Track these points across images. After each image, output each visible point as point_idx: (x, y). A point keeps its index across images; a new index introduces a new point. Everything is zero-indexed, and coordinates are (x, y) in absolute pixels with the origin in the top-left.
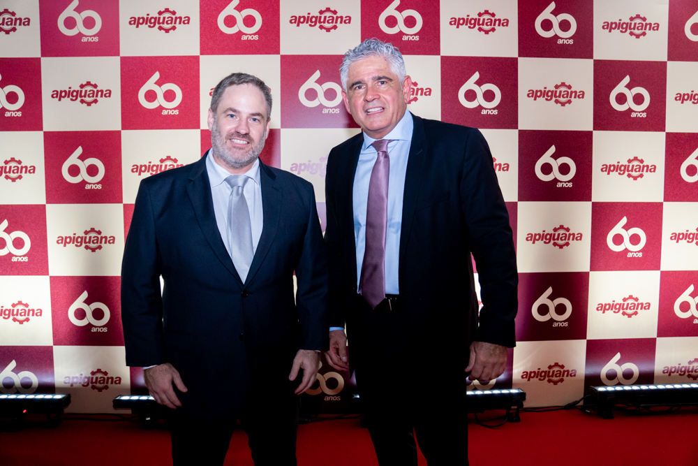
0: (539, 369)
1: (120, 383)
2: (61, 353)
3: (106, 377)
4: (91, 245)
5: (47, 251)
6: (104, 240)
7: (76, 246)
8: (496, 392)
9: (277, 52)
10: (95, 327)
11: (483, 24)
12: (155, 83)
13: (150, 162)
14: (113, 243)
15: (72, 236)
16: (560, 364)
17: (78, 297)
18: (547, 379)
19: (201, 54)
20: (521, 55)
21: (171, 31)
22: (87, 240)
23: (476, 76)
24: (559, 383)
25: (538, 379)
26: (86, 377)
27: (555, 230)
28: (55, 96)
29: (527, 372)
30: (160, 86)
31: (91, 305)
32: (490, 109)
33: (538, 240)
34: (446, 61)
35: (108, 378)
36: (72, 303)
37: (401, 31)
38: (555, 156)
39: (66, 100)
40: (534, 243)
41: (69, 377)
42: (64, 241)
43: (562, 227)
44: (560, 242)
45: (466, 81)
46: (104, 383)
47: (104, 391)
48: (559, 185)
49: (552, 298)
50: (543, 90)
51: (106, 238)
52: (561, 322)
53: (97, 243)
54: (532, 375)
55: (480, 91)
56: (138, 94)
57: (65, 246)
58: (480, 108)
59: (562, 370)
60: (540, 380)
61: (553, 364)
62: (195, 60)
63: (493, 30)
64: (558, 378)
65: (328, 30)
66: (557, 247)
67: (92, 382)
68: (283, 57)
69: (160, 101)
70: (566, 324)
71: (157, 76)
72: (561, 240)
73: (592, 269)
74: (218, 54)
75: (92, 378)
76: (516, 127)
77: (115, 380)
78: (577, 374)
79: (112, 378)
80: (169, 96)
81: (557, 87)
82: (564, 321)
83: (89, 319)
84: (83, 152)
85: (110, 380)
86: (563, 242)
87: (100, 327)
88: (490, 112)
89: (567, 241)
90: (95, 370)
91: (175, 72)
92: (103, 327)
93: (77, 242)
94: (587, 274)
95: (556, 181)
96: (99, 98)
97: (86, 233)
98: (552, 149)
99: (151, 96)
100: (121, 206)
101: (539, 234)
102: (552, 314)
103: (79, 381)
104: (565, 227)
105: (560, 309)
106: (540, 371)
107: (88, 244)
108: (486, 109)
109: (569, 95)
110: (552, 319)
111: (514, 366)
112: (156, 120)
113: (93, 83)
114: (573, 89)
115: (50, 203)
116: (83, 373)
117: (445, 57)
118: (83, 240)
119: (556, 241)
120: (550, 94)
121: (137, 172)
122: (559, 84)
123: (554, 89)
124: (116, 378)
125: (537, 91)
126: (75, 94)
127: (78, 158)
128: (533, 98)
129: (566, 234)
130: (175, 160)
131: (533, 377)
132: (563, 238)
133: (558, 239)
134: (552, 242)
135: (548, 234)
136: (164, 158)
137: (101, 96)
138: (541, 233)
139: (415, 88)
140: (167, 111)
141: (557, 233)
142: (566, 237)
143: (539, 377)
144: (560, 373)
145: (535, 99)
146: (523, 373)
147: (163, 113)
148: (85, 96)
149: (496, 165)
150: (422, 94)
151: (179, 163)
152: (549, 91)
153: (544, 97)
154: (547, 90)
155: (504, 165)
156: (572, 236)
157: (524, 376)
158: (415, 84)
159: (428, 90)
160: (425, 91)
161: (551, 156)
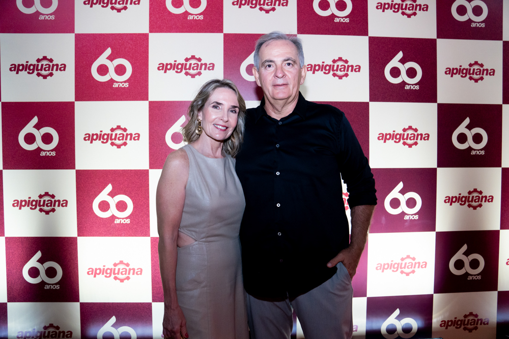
0: (456, 318)
1: (71, 337)
2: (12, 307)
3: (58, 331)
4: (46, 208)
5: (3, 213)
6: (57, 203)
7: (31, 208)
9: (221, 31)
10: (49, 284)
11: (406, 9)
12: (107, 58)
13: (101, 131)
14: (66, 206)
15: (27, 200)
16: (474, 313)
17: (32, 257)
18: (463, 327)
19: (151, 31)
20: (439, 37)
21: (123, 11)
22: (42, 204)
23: (400, 55)
24: (474, 331)
25: (454, 327)
26: (38, 332)
27: (470, 193)
28: (13, 69)
29: (445, 321)
30: (112, 61)
31: (44, 264)
32: (412, 85)
33: (455, 202)
34: (374, 41)
35: (60, 332)
36: (26, 262)
37: (333, 14)
38: (469, 127)
39: (23, 74)
40: (451, 204)
41: (22, 332)
42: (19, 204)
43: (475, 190)
44: (474, 204)
45: (392, 59)
46: (55, 337)
48: (473, 153)
49: (467, 254)
50: (458, 68)
51: (59, 201)
52: (475, 275)
53: (51, 206)
54: (450, 323)
55: (403, 68)
56: (91, 68)
57: (20, 209)
58: (404, 83)
59: (476, 319)
60: (456, 328)
61: (468, 313)
62: (146, 36)
63: (415, 14)
64: (473, 326)
65: (267, 12)
66: (471, 208)
68: (226, 36)
69: (112, 74)
70: (479, 277)
71: (108, 52)
72: (475, 202)
73: (502, 228)
74: (166, 32)
75: (45, 332)
76: (435, 101)
77: (66, 334)
78: (489, 322)
79: (64, 332)
80: (120, 70)
81: (471, 65)
82: (478, 275)
83: (43, 276)
84: (38, 121)
85: (62, 334)
86: (477, 204)
87: (53, 284)
88: (412, 87)
89: (480, 203)
90: (47, 325)
91: (125, 48)
92: (56, 284)
93: (32, 205)
94: (498, 231)
95: (470, 149)
96: (54, 72)
97: (41, 196)
98: (467, 121)
99: (103, 70)
100: (74, 171)
101: (456, 197)
102: (467, 268)
103: (32, 335)
104: (479, 190)
105: (474, 264)
106: (457, 320)
107: (42, 207)
108: (409, 84)
109: (481, 72)
110: (467, 273)
111: (434, 316)
112: (107, 93)
113: (49, 57)
114: (485, 67)
115: (7, 169)
116: (35, 328)
117: (373, 37)
118: (38, 203)
119: (470, 203)
120: (464, 71)
121: (89, 140)
122: (473, 62)
123: (468, 67)
124: (68, 332)
125: (453, 69)
126: (32, 67)
127: (34, 127)
128: (450, 75)
129: (479, 197)
130: (125, 130)
131: (450, 326)
132: (477, 200)
133: (472, 201)
134: (467, 204)
135: (463, 197)
136: (115, 127)
137: (57, 70)
138: (458, 196)
139: (346, 65)
140: (118, 84)
141: (471, 196)
142: (479, 199)
143: (456, 326)
144: (474, 322)
145: (452, 76)
146: (442, 322)
147: (114, 86)
148: (41, 70)
149: (418, 135)
150: (352, 71)
151: (128, 132)
152: (464, 69)
153: (459, 74)
154: (462, 68)
155: (425, 135)
156: (484, 199)
157: (443, 325)
158: (346, 62)
159: (358, 67)
160: (354, 68)
161: (466, 127)
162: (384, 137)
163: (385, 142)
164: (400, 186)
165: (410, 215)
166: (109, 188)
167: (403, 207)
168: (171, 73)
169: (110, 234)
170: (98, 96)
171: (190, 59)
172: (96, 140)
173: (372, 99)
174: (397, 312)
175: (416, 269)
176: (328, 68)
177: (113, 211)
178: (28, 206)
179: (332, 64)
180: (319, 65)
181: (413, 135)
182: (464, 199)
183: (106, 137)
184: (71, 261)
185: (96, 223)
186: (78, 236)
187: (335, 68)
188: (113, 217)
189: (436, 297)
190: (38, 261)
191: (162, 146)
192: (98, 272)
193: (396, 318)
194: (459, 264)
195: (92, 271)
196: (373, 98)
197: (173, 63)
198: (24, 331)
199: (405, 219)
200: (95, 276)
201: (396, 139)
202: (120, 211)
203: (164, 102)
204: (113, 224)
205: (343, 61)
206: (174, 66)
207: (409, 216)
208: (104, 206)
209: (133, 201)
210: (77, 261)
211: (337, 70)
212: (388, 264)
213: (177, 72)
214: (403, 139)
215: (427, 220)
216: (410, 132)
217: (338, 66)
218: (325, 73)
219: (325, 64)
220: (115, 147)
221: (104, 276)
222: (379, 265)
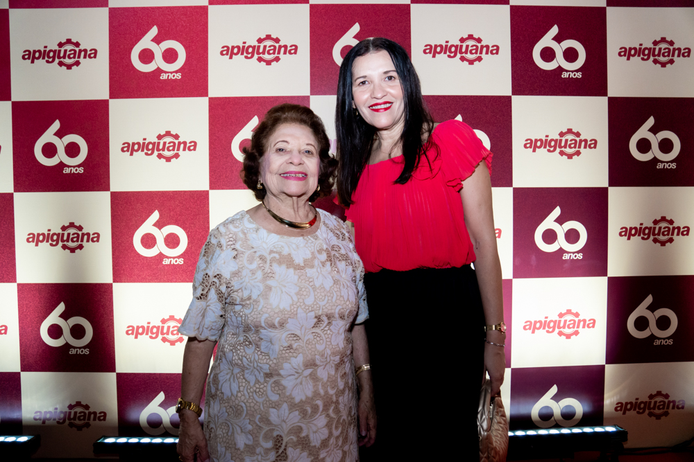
0: (637, 399)
1: (104, 419)
2: (28, 379)
3: (87, 412)
4: (70, 244)
5: (14, 251)
6: (86, 237)
7: (51, 245)
8: (588, 430)
9: (306, 0)
10: (75, 348)
12: (152, 40)
13: (145, 139)
14: (98, 241)
15: (46, 233)
16: (664, 393)
17: (53, 310)
18: (647, 411)
19: (211, 3)
20: (609, 4)
22: (65, 238)
23: (554, 30)
24: (663, 418)
25: (635, 412)
26: (61, 412)
27: (656, 222)
28: (26, 57)
29: (622, 403)
30: (158, 44)
31: (69, 321)
32: (572, 72)
33: (634, 235)
34: (517, 12)
35: (90, 413)
36: (45, 317)
38: (654, 130)
39: (41, 63)
40: (629, 239)
41: (40, 412)
42: (35, 239)
43: (664, 219)
44: (662, 238)
45: (543, 36)
46: (84, 419)
47: (85, 429)
48: (660, 166)
49: (652, 308)
50: (638, 47)
51: (88, 234)
52: (664, 339)
53: (77, 241)
54: (629, 406)
55: (559, 49)
56: (130, 53)
57: (37, 245)
58: (560, 70)
59: (666, 401)
60: (638, 413)
61: (654, 393)
62: (203, 11)
64: (662, 411)
66: (658, 244)
67: (69, 419)
68: (312, 7)
69: (159, 62)
70: (670, 342)
71: (154, 31)
72: (664, 235)
74: (231, 4)
75: (70, 413)
76: (607, 96)
77: (98, 415)
78: (685, 406)
79: (95, 413)
80: (170, 56)
81: (655, 43)
82: (669, 338)
83: (67, 337)
84: (61, 127)
85: (92, 416)
86: (666, 238)
87: (80, 348)
88: (572, 75)
89: (670, 236)
90: (73, 403)
91: (176, 27)
92: (85, 347)
93: (53, 240)
95: (655, 161)
96: (81, 60)
97: (64, 228)
98: (651, 122)
99: (147, 56)
100: (107, 194)
101: (636, 228)
102: (653, 329)
103: (54, 417)
104: (668, 218)
105: (663, 323)
106: (639, 401)
107: (65, 243)
108: (567, 71)
109: (670, 53)
110: (652, 335)
111: (606, 395)
112: (153, 87)
113: (74, 40)
114: (676, 46)
115: (19, 191)
116: (58, 407)
117: (516, 6)
118: (60, 237)
119: (656, 237)
120: (646, 52)
121: (128, 151)
122: (658, 39)
123: (652, 46)
124: (100, 413)
125: (630, 49)
126: (51, 54)
127: (55, 134)
128: (626, 58)
129: (669, 228)
130: (177, 137)
131: (630, 410)
132: (666, 233)
133: (659, 234)
134: (652, 237)
135: (646, 228)
136: (163, 133)
137: (85, 57)
138: (638, 227)
139: (479, 45)
140: (167, 74)
141: (657, 227)
142: (669, 231)
143: (637, 410)
144: (664, 405)
145: (628, 59)
146: (617, 404)
147: (161, 78)
148: (64, 57)
149: (581, 141)
150: (487, 53)
151: (181, 140)
152: (645, 49)
153: (639, 56)
154: (643, 47)
155: (591, 141)
156: (676, 231)
157: (619, 409)
158: (479, 40)
159: (495, 48)
160: (491, 49)
161: (650, 130)
162: (533, 145)
163: (534, 151)
164: (557, 212)
165: (570, 253)
166: (155, 216)
167: (561, 242)
168: (239, 58)
169: (157, 279)
170: (140, 91)
171: (264, 39)
172: (137, 151)
173: (515, 92)
174: (554, 389)
175: (580, 330)
176: (453, 49)
177: (161, 247)
178: (47, 241)
179: (459, 43)
180: (441, 46)
181: (573, 142)
182: (647, 231)
183: (150, 147)
184: (105, 316)
185: (138, 265)
186: (114, 282)
187: (464, 50)
188: (161, 256)
189: (610, 369)
190: (61, 316)
191: (226, 158)
192: (140, 330)
193: (552, 399)
194: (642, 323)
195: (133, 330)
196: (517, 90)
197: (241, 46)
198: (43, 410)
199: (563, 258)
200: (136, 337)
201: (550, 146)
202: (170, 248)
203: (229, 98)
204: (160, 266)
205: (474, 39)
206: (243, 50)
207: (569, 255)
208: (149, 241)
209: (187, 233)
210: (113, 316)
211: (466, 52)
212: (540, 322)
213: (246, 57)
214: (560, 147)
215: (595, 260)
216: (570, 137)
217: (467, 46)
218: (449, 56)
219: (449, 44)
220: (163, 160)
221: (148, 336)
222: (528, 323)
